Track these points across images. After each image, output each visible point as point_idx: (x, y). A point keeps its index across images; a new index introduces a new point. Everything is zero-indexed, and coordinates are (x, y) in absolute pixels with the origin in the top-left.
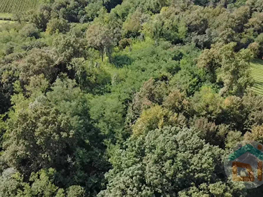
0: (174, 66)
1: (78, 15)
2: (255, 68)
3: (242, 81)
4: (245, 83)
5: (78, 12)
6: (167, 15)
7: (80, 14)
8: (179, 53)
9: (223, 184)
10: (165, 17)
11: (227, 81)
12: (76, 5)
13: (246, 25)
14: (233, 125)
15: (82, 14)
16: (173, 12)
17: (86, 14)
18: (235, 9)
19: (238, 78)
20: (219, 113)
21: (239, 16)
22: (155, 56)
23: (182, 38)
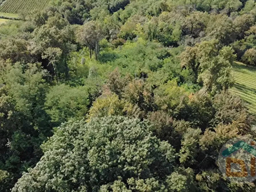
0: (156, 64)
1: (83, 17)
2: (250, 75)
3: (221, 80)
4: (224, 82)
5: (82, 15)
6: (164, 19)
7: (84, 17)
8: (166, 53)
9: (156, 181)
10: (162, 20)
11: (206, 80)
12: (81, 8)
13: (246, 32)
14: (197, 122)
15: (86, 17)
16: (173, 17)
17: (91, 17)
18: (238, 17)
19: (218, 77)
20: (181, 108)
21: (240, 23)
22: (142, 54)
23: (175, 41)
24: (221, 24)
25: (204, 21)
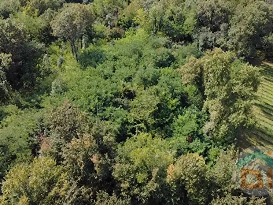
3: (235, 120)
4: (239, 123)
8: (169, 56)
19: (231, 113)
23: (188, 34)
24: (252, 14)
25: (230, 7)
